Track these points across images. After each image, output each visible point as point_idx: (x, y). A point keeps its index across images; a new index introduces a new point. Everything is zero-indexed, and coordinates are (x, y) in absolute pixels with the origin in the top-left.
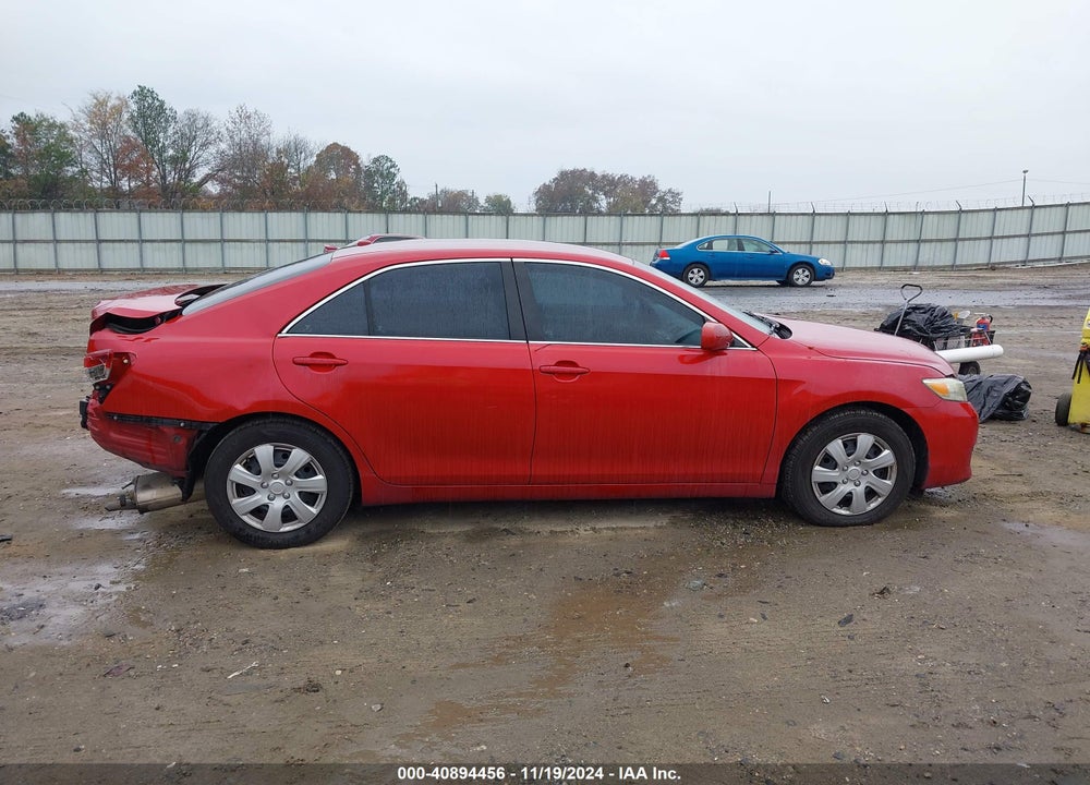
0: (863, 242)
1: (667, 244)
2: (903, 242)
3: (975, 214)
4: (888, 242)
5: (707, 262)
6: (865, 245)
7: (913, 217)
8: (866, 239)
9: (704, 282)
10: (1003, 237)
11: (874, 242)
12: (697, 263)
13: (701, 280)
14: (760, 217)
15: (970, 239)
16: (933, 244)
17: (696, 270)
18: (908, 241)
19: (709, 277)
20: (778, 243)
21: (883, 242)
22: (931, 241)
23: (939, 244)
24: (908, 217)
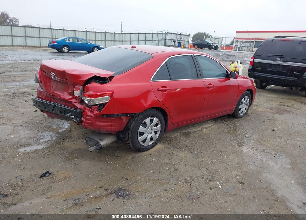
0: (100, 41)
1: (54, 38)
2: (110, 41)
3: (126, 34)
4: (106, 41)
5: (69, 45)
6: (101, 41)
7: (112, 34)
8: (101, 40)
9: (68, 51)
10: (133, 41)
11: (103, 41)
12: (66, 45)
13: (67, 51)
14: (71, 31)
15: (126, 41)
16: (118, 42)
17: (65, 48)
18: (111, 41)
19: (70, 50)
20: (88, 40)
21: (105, 41)
22: (117, 41)
23: (119, 42)
24: (111, 34)
